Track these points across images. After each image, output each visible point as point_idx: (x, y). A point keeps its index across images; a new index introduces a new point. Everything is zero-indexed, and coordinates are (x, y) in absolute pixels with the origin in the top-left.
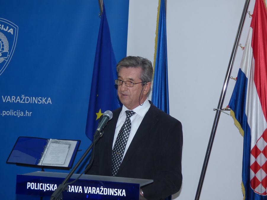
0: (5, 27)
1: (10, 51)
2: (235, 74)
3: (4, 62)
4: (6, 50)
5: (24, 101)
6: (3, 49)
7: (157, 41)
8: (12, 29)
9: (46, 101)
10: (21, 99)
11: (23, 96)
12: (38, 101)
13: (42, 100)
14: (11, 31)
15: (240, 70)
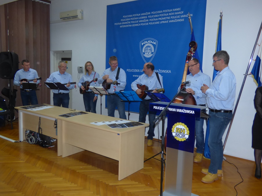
0: (153, 42)
1: (154, 51)
2: (255, 58)
3: (152, 56)
4: (153, 51)
5: (160, 72)
6: (152, 51)
7: (217, 44)
8: (155, 42)
9: (169, 71)
10: (159, 71)
11: (159, 70)
12: (166, 72)
13: (167, 71)
14: (155, 43)
15: (257, 56)
